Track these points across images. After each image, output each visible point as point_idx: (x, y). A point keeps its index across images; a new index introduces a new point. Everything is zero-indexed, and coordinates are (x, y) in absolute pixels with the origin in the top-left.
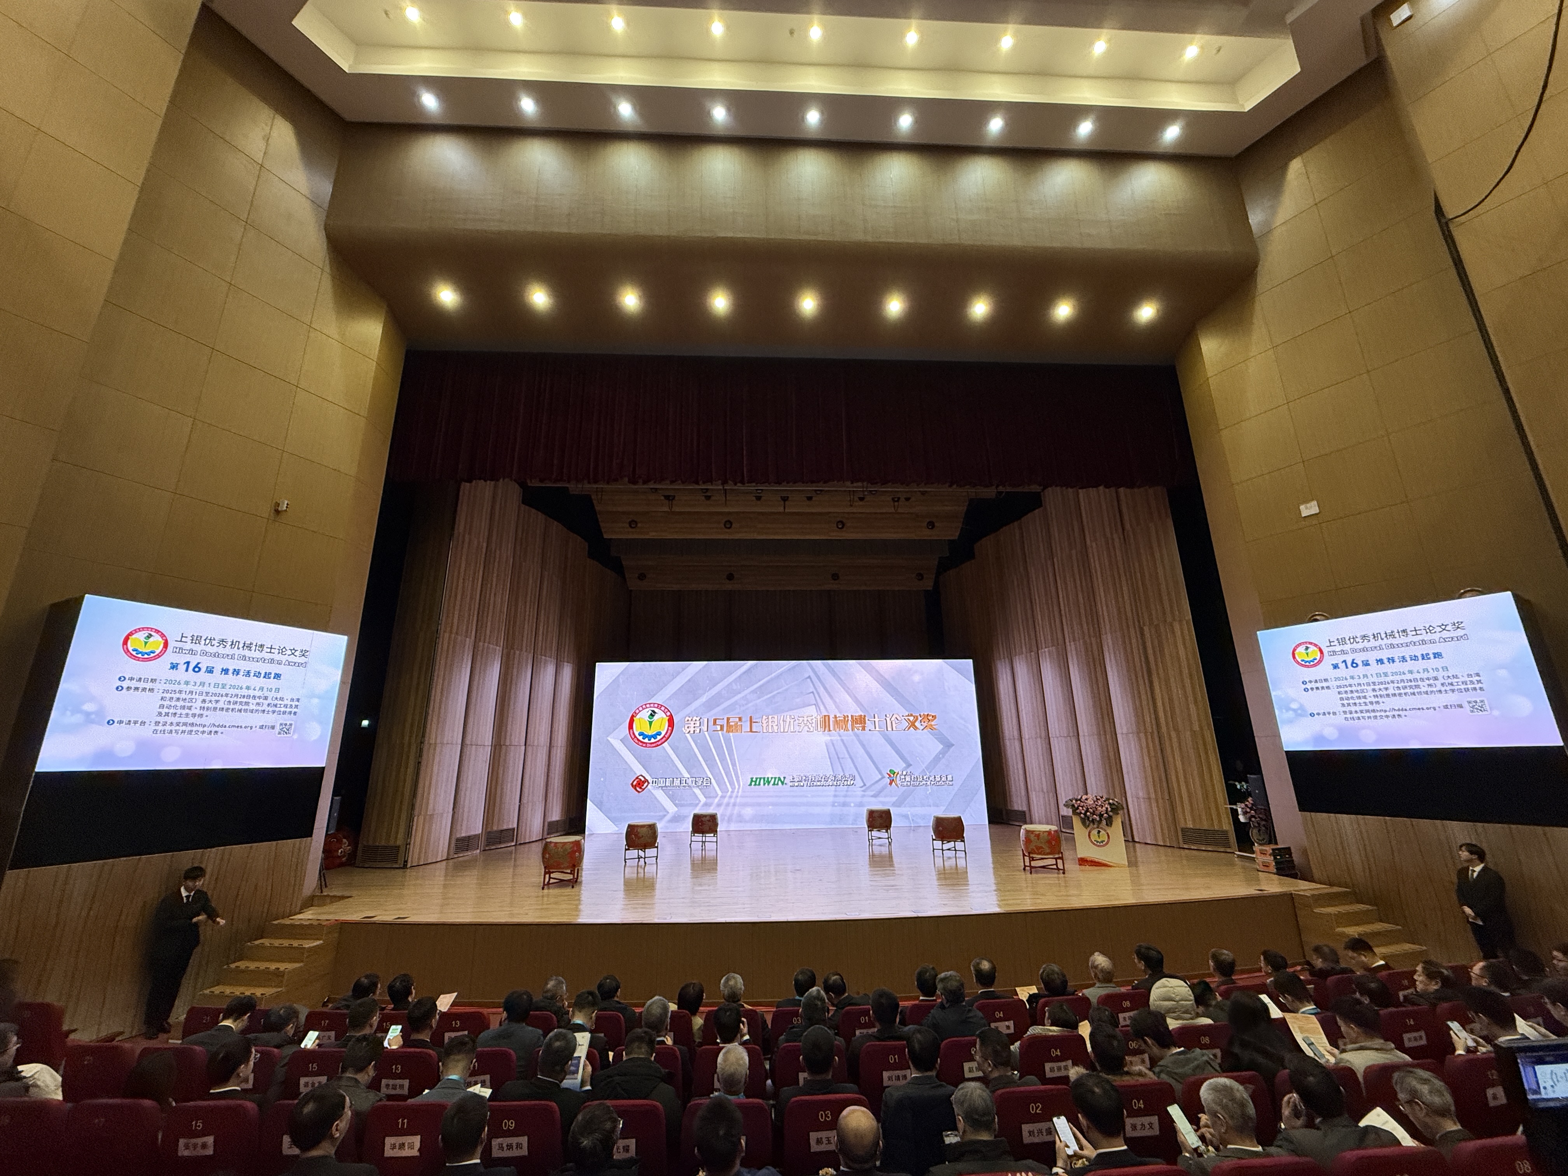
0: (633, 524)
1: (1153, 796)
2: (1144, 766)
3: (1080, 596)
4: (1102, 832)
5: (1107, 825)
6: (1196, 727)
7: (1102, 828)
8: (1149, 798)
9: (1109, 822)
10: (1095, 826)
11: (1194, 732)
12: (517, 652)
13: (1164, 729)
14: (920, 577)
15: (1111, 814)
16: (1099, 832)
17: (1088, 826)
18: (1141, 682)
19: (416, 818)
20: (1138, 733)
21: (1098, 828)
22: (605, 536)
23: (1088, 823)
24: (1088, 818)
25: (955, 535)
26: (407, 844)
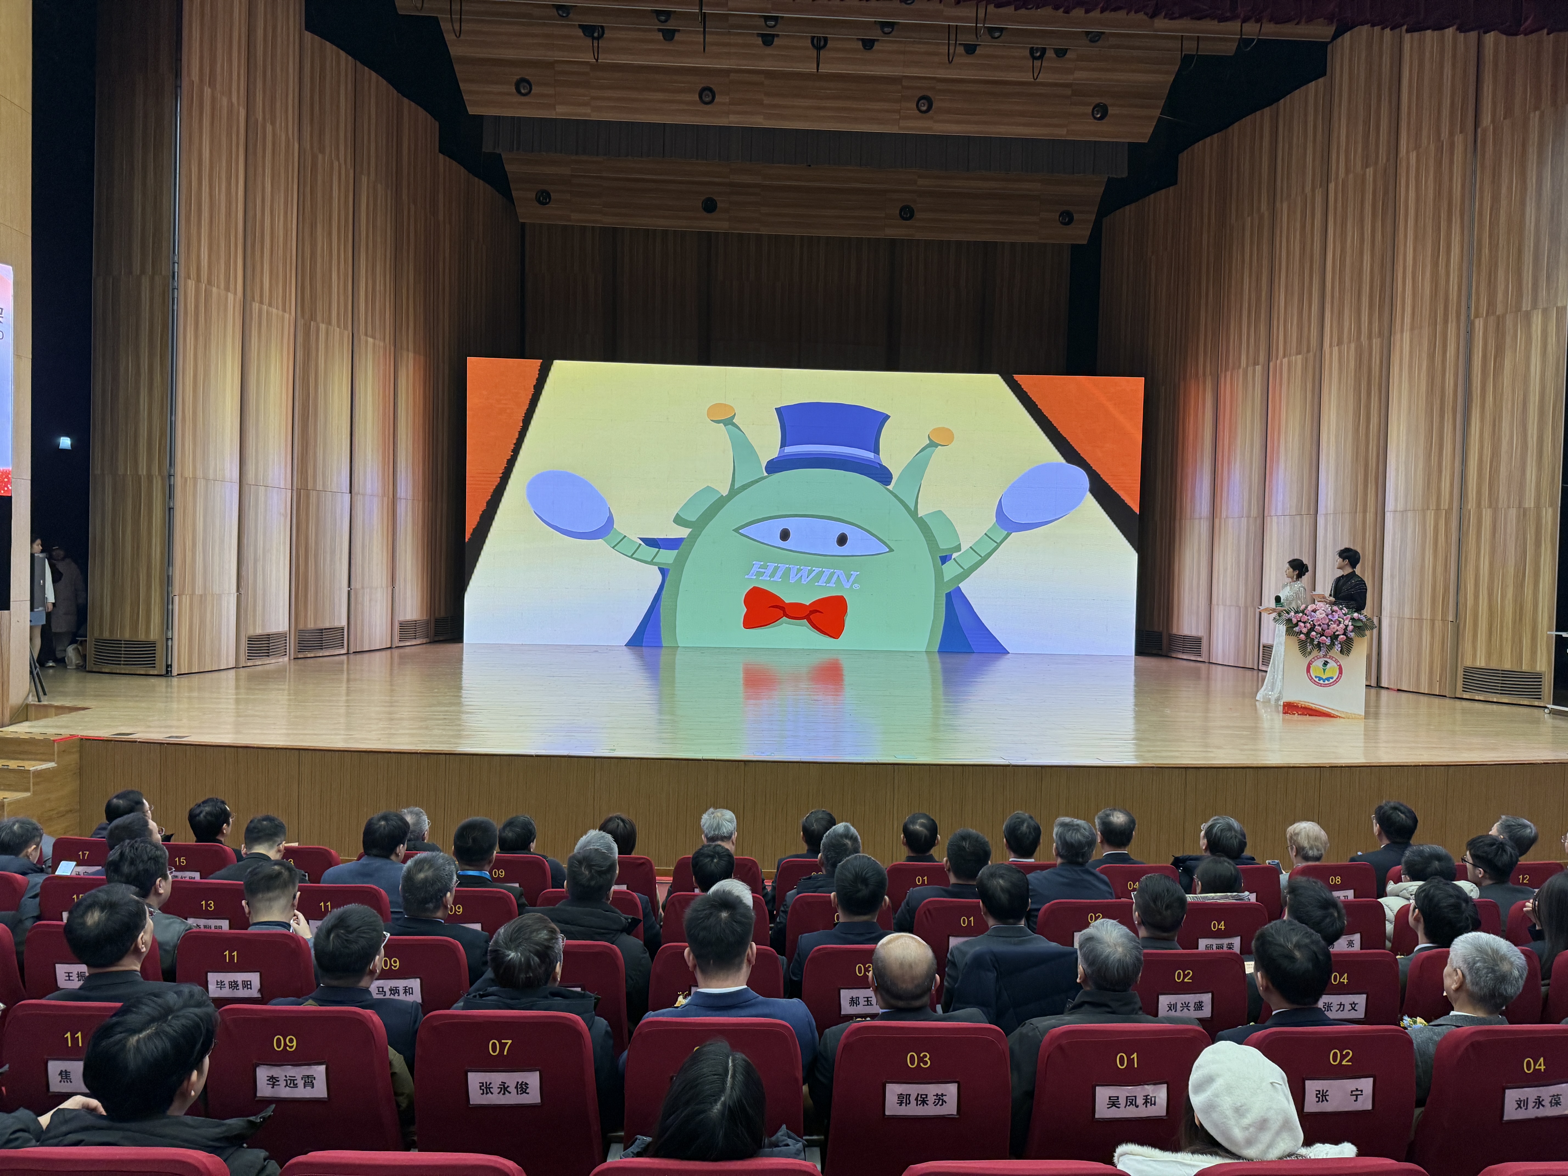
0: (523, 86)
1: (1427, 615)
2: (1422, 567)
3: (1367, 257)
4: (1332, 664)
5: (1342, 652)
6: (1530, 503)
7: (1331, 658)
8: (1420, 620)
9: (1347, 647)
10: (1321, 654)
11: (1525, 510)
12: (323, 327)
13: (1471, 505)
14: (1067, 218)
15: (1352, 635)
16: (1326, 663)
17: (1310, 653)
18: (1448, 416)
19: (176, 599)
20: (1424, 511)
21: (1325, 656)
22: (472, 110)
23: (1309, 648)
24: (1312, 640)
25: (1143, 133)
26: (167, 639)
